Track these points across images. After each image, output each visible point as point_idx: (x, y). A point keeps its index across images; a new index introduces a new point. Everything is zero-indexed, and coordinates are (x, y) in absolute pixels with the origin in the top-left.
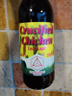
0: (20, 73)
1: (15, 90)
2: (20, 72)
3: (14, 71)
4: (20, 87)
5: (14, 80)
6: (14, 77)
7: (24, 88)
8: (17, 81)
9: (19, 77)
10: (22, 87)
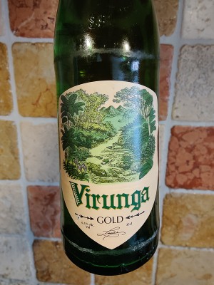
0: (42, 207)
1: (32, 241)
2: (42, 205)
3: (30, 203)
4: (43, 236)
5: (31, 221)
6: (30, 216)
7: (53, 237)
8: (37, 224)
9: (41, 214)
10: (48, 236)
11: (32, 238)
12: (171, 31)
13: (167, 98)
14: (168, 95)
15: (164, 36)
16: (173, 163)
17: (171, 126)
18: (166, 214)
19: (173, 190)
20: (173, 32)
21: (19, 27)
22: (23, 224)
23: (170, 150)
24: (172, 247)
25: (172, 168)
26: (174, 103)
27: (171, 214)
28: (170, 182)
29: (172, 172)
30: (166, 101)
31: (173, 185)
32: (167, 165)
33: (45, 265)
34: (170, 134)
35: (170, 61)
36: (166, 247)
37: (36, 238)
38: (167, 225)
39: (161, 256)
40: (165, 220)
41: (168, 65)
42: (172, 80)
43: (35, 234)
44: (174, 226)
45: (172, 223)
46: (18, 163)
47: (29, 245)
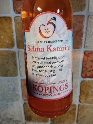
11: (23, 102)
12: (84, 9)
13: (82, 38)
14: (83, 37)
15: (81, 11)
16: (85, 67)
17: (84, 51)
18: (82, 89)
19: (85, 79)
20: (85, 10)
21: (17, 10)
22: (19, 96)
23: (83, 61)
24: (84, 104)
25: (85, 69)
26: (85, 41)
27: (84, 90)
28: (84, 75)
29: (85, 71)
30: (82, 40)
31: (85, 77)
32: (82, 68)
33: (29, 113)
34: (83, 55)
35: (84, 22)
36: (81, 104)
37: (25, 102)
38: (82, 94)
39: (79, 108)
40: (81, 92)
41: (83, 24)
42: (84, 30)
43: (24, 100)
44: (85, 95)
45: (85, 93)
46: (17, 69)
47: (22, 105)
